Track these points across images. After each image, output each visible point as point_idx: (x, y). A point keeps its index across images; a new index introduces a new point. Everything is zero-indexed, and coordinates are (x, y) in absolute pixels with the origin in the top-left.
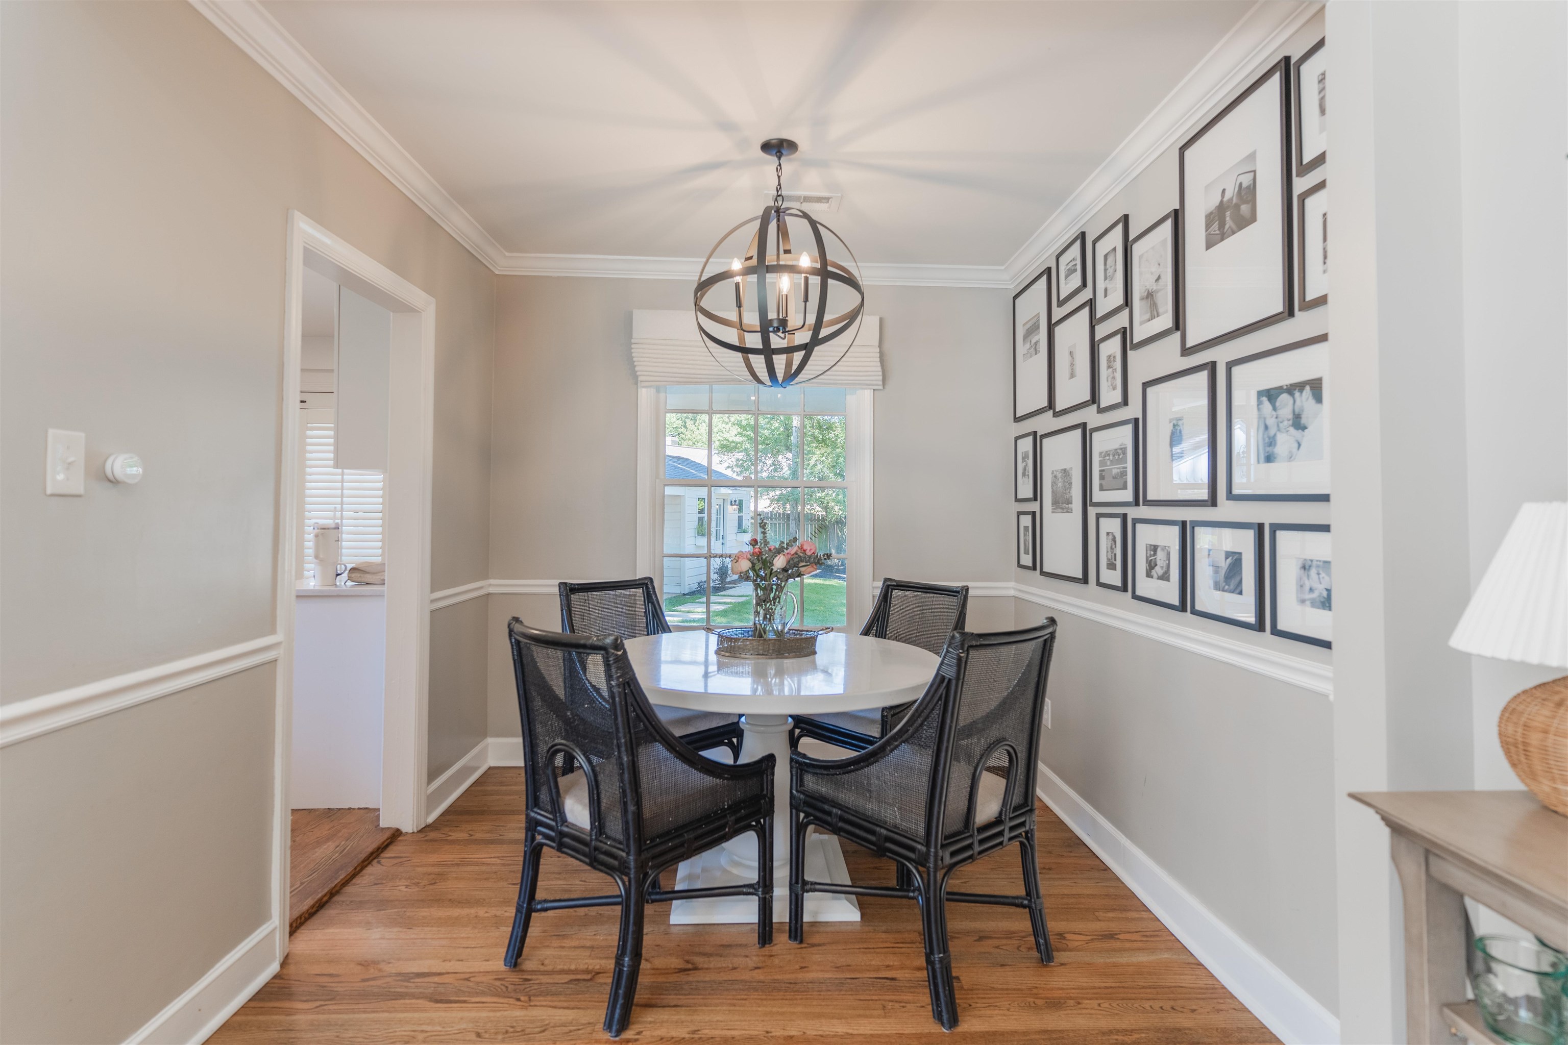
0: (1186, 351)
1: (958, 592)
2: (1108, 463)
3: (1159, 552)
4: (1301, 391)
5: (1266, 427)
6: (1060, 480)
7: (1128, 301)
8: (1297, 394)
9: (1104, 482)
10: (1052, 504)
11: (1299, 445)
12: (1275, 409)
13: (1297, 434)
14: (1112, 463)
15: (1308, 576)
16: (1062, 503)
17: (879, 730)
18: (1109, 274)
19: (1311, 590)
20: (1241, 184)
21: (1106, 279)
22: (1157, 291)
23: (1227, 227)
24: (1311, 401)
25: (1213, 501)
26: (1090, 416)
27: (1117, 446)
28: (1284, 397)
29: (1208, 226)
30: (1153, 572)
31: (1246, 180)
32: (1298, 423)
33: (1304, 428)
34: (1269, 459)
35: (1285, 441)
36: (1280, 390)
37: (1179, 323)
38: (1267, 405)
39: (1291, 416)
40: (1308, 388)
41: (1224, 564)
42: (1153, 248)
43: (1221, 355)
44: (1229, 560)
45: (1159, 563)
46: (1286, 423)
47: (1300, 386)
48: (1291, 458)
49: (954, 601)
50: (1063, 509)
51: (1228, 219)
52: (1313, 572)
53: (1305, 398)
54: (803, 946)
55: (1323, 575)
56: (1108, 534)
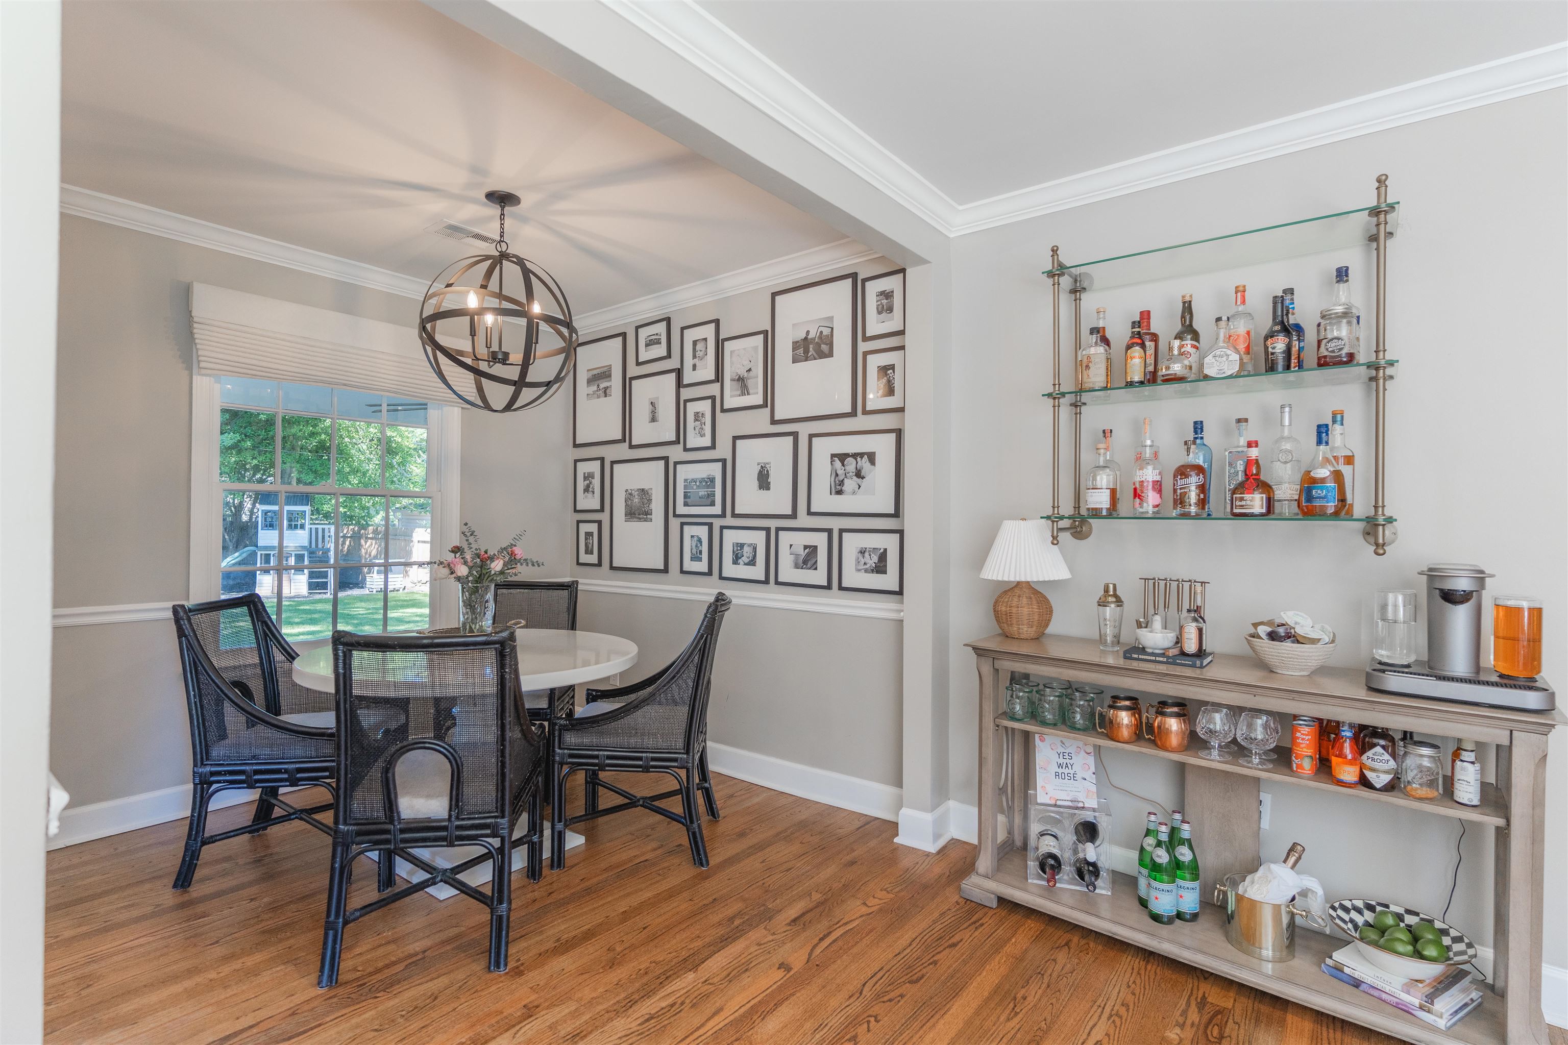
0: (774, 422)
1: (570, 586)
2: (695, 487)
3: (746, 549)
4: (862, 458)
5: (837, 475)
6: (636, 497)
7: (719, 377)
8: (859, 459)
9: (687, 500)
10: (626, 515)
11: (860, 487)
12: (843, 465)
13: (859, 480)
14: (698, 487)
15: (863, 557)
16: (639, 514)
17: (547, 702)
18: (698, 354)
19: (865, 564)
20: (821, 332)
21: (694, 357)
22: (748, 378)
23: (810, 354)
24: (868, 464)
25: (794, 516)
26: (675, 453)
27: (704, 476)
28: (850, 460)
29: (794, 349)
30: (740, 561)
31: (826, 331)
32: (859, 474)
33: (863, 478)
34: (839, 492)
35: (850, 484)
36: (847, 455)
37: (768, 401)
38: (838, 463)
39: (854, 470)
40: (866, 456)
41: (803, 553)
42: (744, 349)
43: (804, 430)
44: (807, 551)
45: (745, 554)
46: (851, 474)
47: (861, 455)
48: (854, 493)
49: (565, 593)
50: (640, 519)
51: (811, 349)
52: (867, 554)
53: (864, 463)
54: (566, 869)
55: (873, 555)
56: (692, 537)
